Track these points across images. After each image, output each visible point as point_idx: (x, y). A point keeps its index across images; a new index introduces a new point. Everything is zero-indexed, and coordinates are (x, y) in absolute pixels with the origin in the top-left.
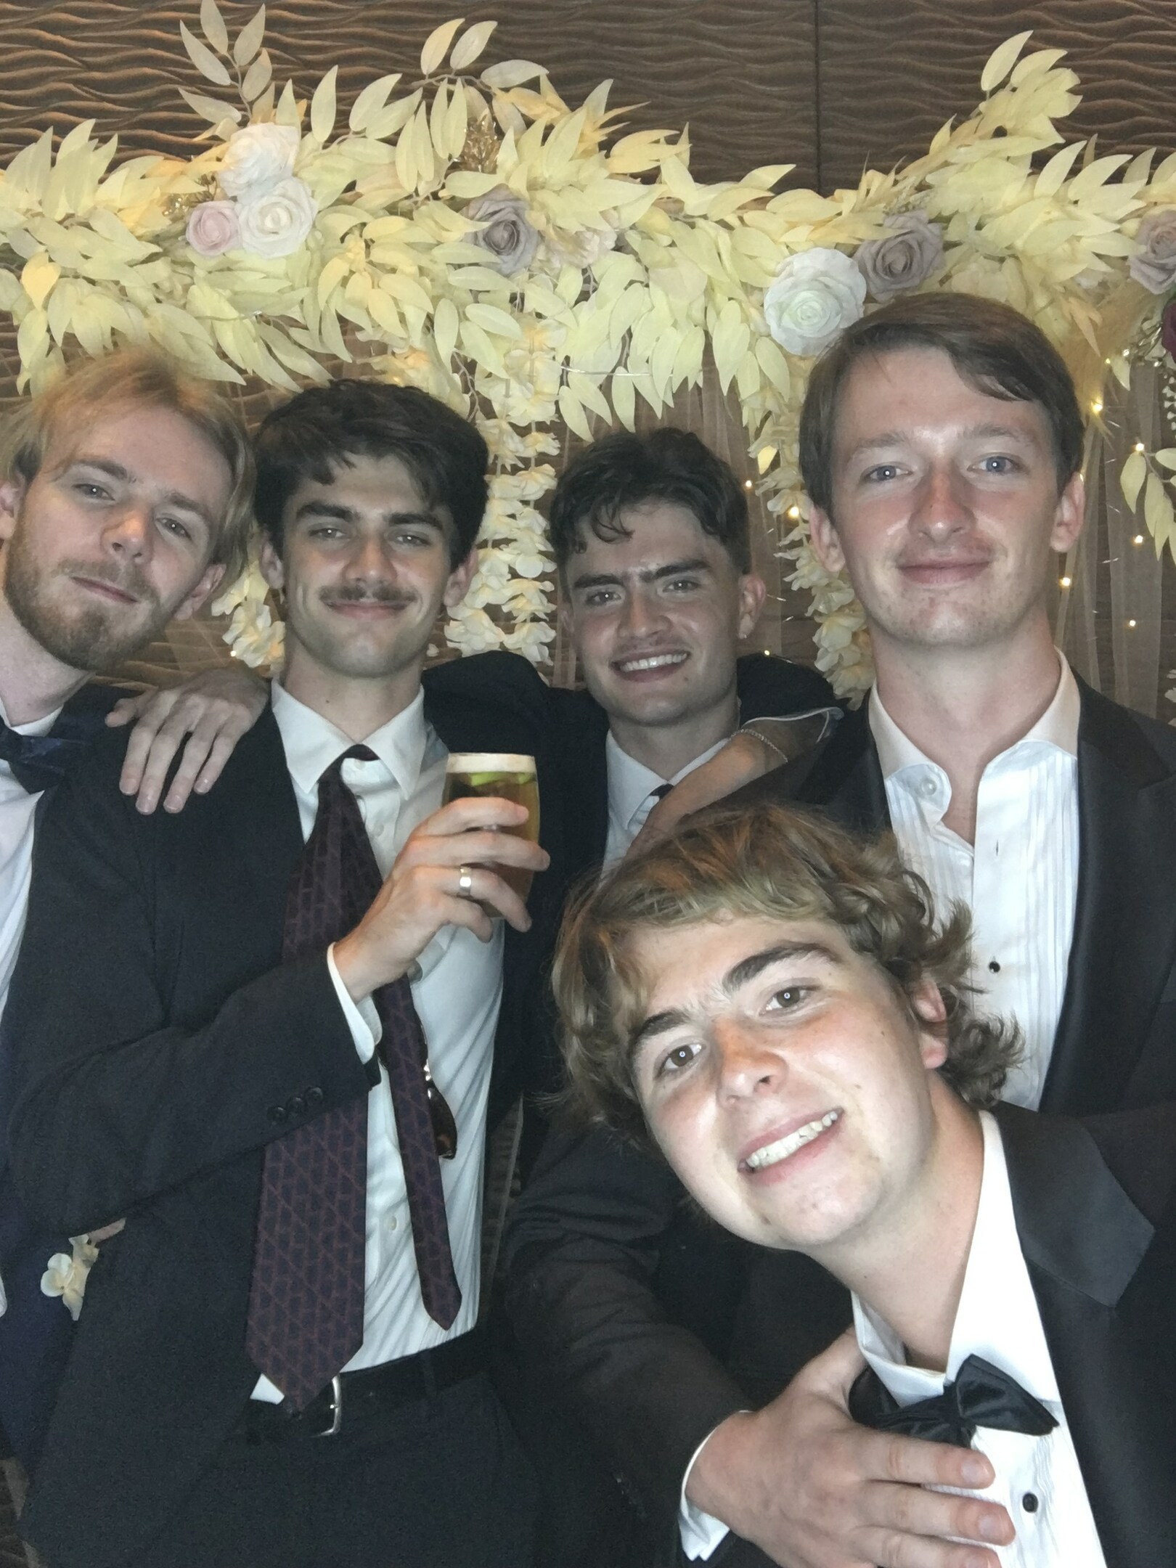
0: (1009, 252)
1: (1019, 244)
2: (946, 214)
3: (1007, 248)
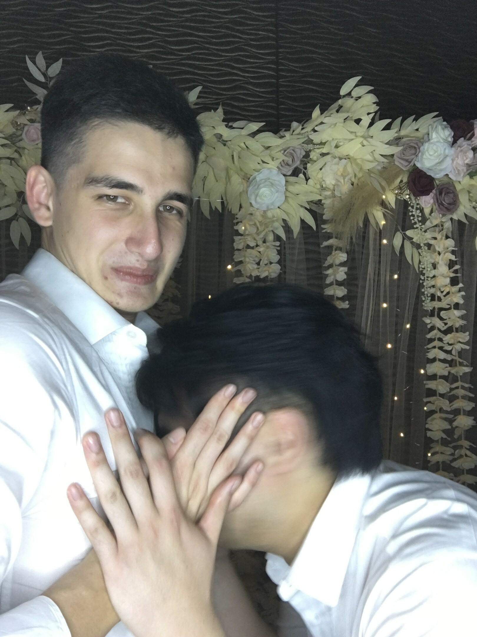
0: (348, 157)
1: (351, 154)
2: (323, 141)
3: (347, 155)
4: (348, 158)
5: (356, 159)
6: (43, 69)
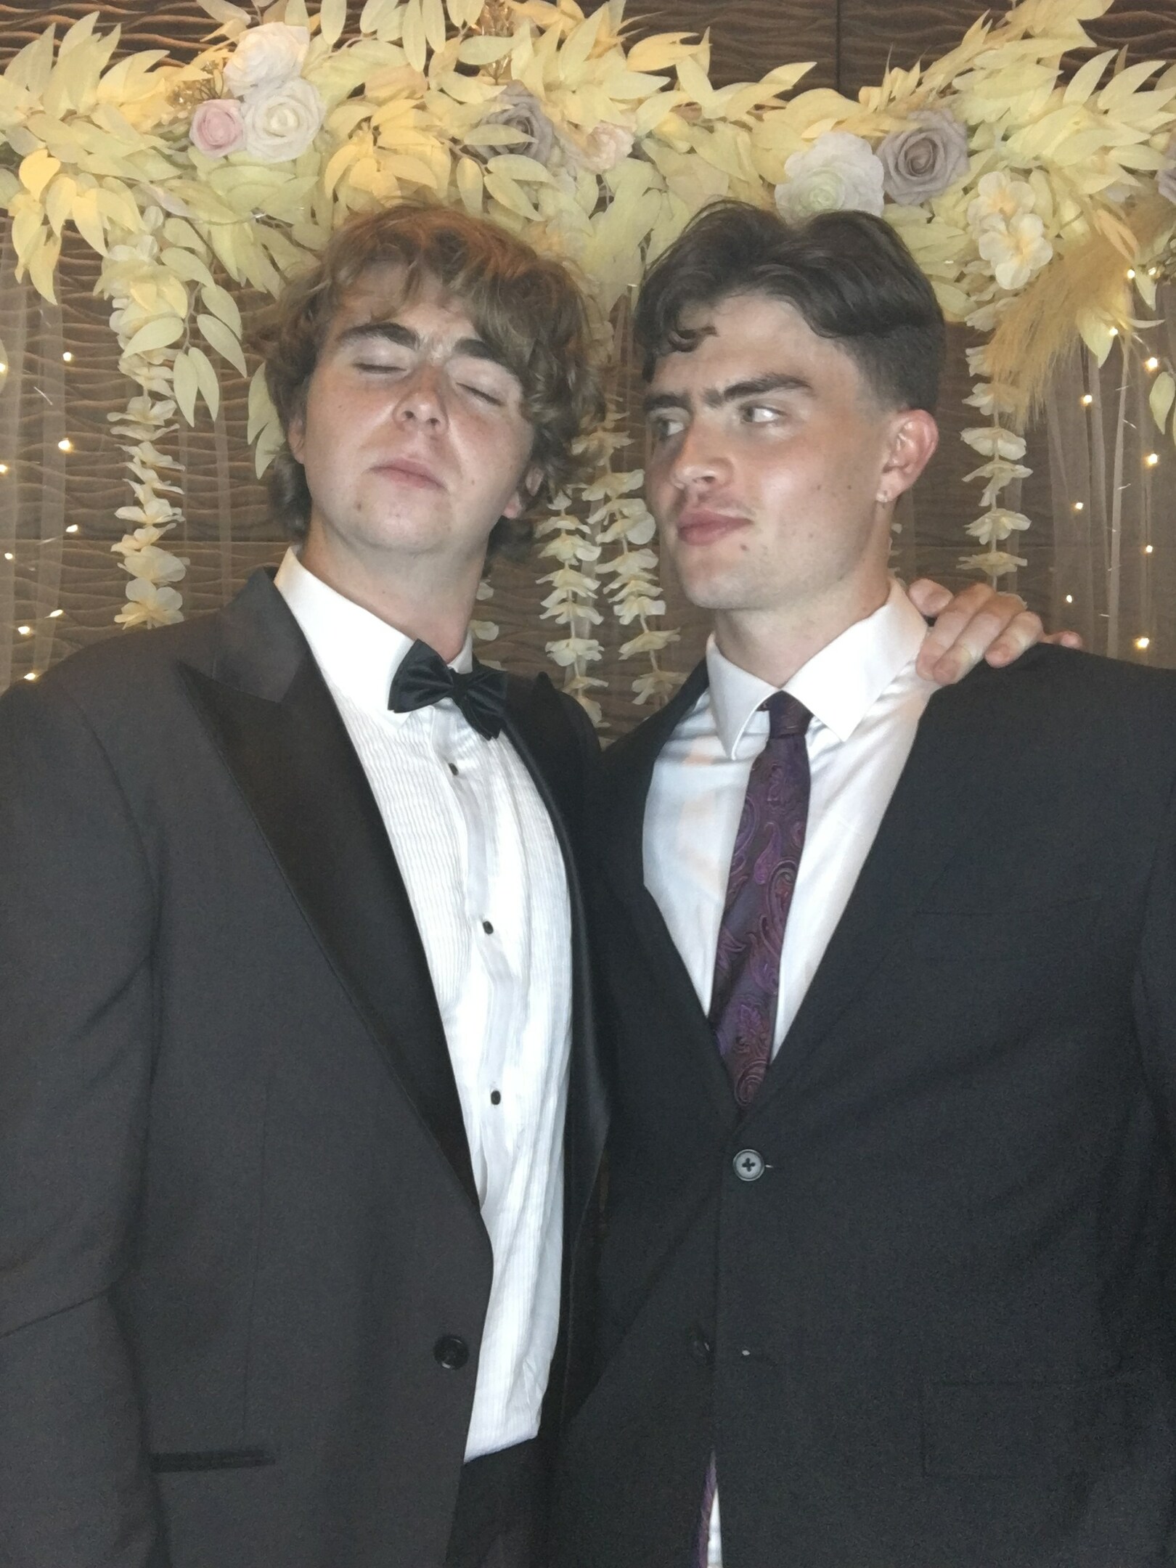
3: (1036, 158)
5: (1060, 169)
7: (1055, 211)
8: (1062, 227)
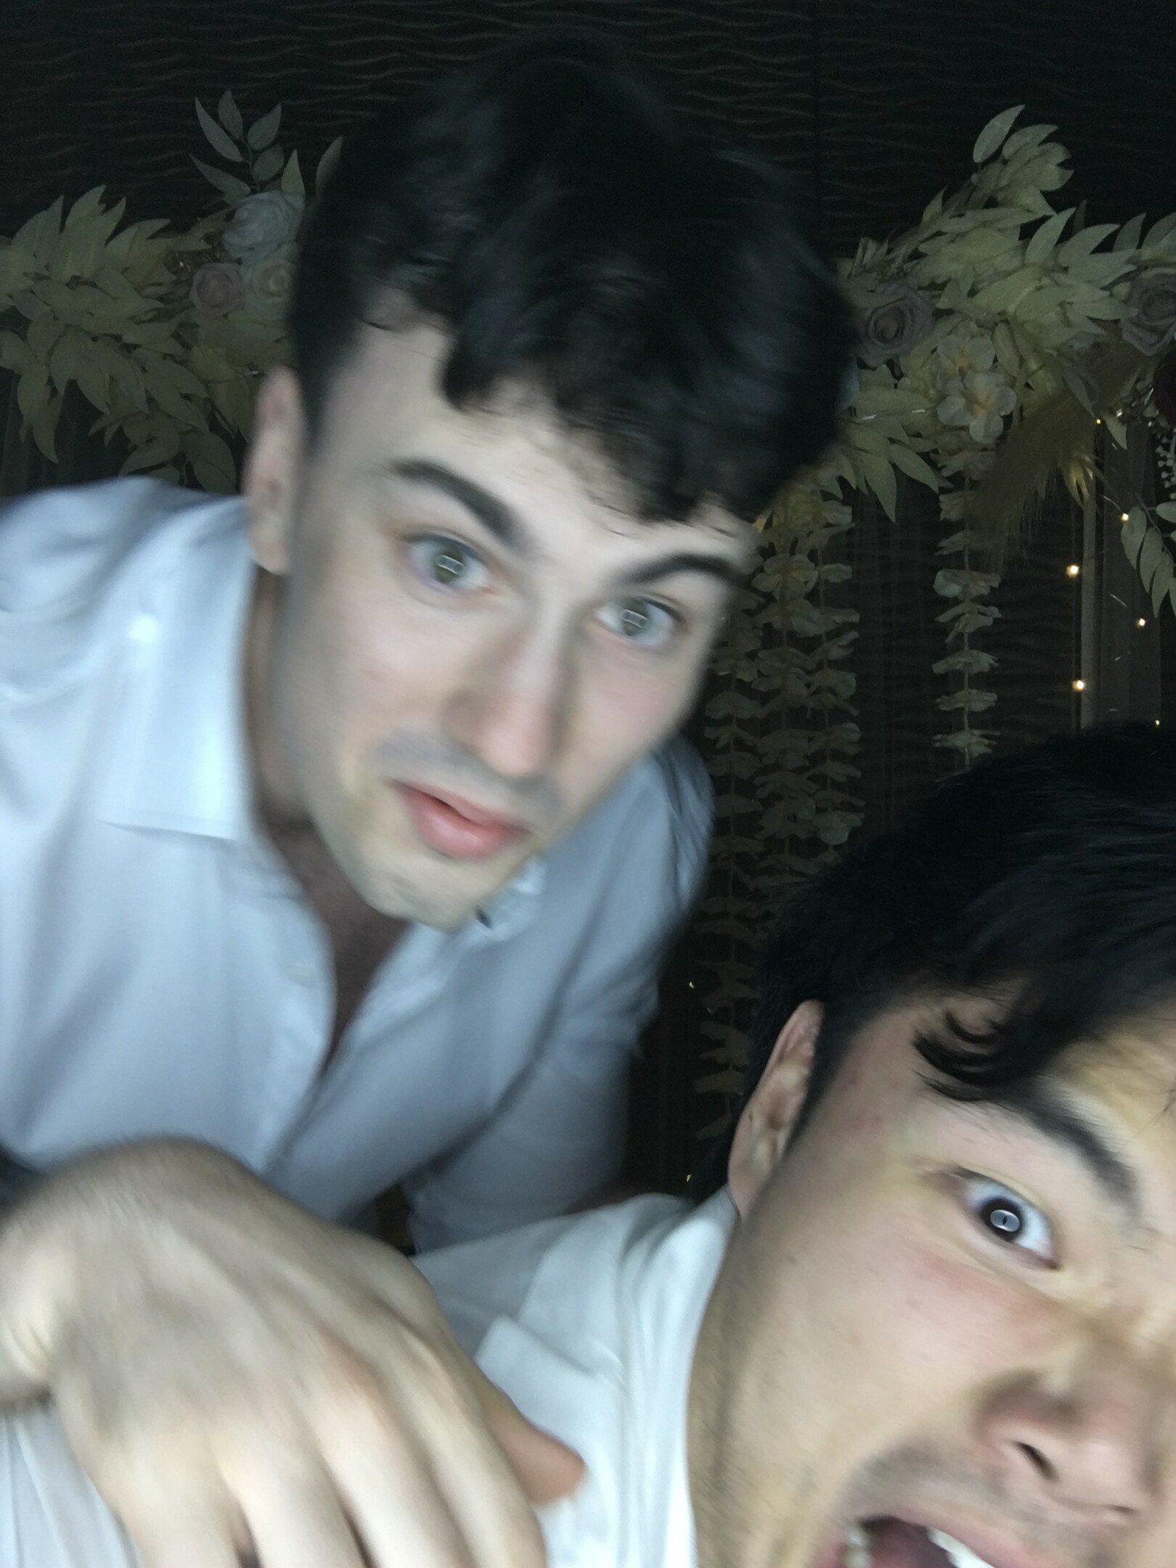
0: (1002, 318)
1: (1011, 309)
2: (939, 281)
3: (999, 314)
4: (1002, 321)
5: (1022, 323)
6: (238, 133)
7: (1022, 361)
8: (1031, 375)
